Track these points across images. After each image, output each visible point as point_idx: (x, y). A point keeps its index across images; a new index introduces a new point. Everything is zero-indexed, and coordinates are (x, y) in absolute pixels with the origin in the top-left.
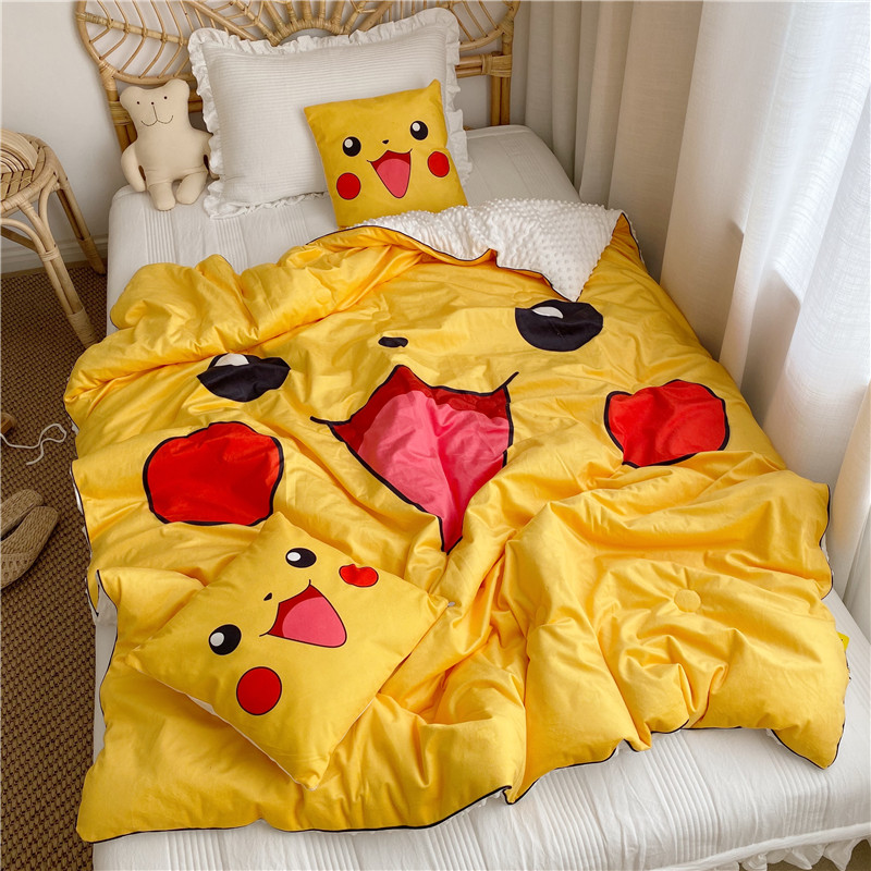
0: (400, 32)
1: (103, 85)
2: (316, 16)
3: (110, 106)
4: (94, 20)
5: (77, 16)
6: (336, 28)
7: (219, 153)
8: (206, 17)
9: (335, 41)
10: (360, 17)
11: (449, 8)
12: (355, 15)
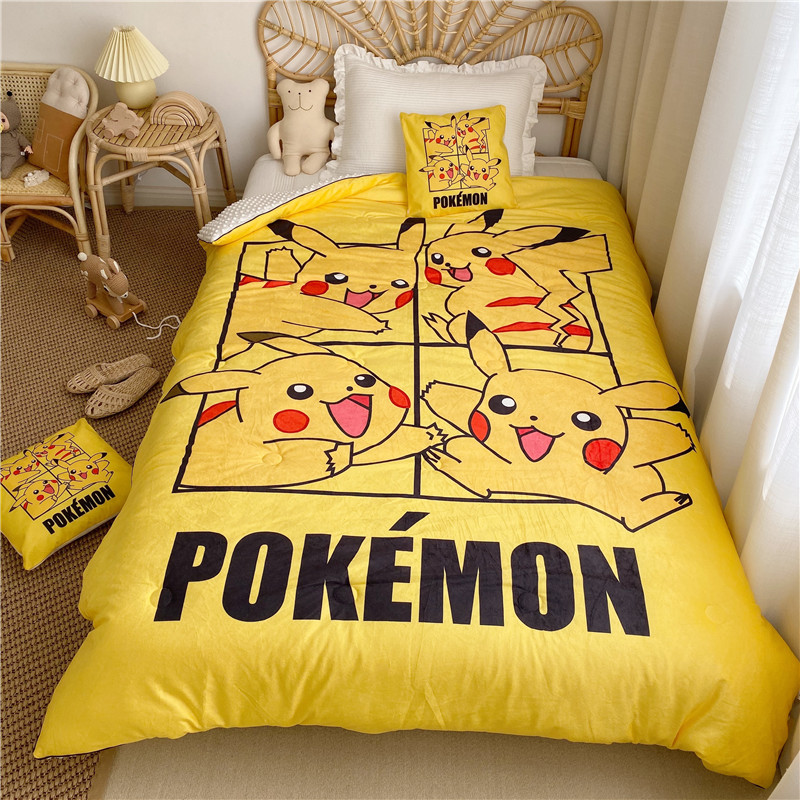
0: (498, 70)
1: (267, 75)
2: (436, 48)
3: (269, 91)
4: (270, 26)
5: (259, 21)
6: (450, 59)
7: (340, 139)
8: (353, 36)
9: (447, 69)
10: (470, 53)
11: (540, 57)
12: (466, 51)
